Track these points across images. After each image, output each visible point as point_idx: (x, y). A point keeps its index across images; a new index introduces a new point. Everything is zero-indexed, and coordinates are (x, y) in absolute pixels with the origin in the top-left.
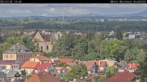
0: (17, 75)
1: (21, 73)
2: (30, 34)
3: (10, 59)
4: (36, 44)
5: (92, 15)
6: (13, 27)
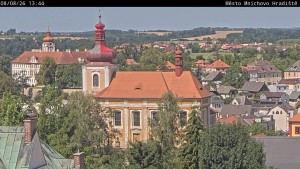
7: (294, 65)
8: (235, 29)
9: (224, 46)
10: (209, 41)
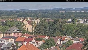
0: (13, 45)
2: (20, 20)
3: (9, 36)
4: (24, 27)
5: (57, 9)
6: (10, 16)
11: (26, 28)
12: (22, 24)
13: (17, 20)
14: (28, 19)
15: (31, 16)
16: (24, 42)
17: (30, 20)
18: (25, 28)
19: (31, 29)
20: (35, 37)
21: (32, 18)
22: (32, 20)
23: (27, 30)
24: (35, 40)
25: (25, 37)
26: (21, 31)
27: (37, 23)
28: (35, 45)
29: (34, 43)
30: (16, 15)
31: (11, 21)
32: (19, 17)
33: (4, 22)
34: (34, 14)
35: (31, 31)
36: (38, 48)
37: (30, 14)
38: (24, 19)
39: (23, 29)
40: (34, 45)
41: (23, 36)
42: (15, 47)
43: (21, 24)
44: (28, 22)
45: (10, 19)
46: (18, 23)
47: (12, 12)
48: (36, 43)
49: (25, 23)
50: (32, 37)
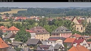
0: (61, 47)
1: (63, 46)
2: (70, 19)
3: (56, 36)
4: (74, 26)
6: (58, 14)
7: (57, 29)
8: (22, 8)
9: (16, 18)
10: (7, 15)
11: (77, 28)
12: (72, 24)
13: (66, 19)
14: (79, 18)
15: (82, 15)
16: (74, 43)
17: (81, 19)
18: (75, 28)
19: (82, 29)
20: (87, 38)
21: (83, 16)
22: (83, 19)
23: (77, 30)
24: (87, 41)
25: (75, 38)
26: (71, 32)
27: (88, 22)
28: (87, 47)
29: (86, 44)
30: (65, 13)
31: (59, 20)
32: (68, 15)
33: (51, 21)
34: (85, 12)
35: (82, 32)
36: (89, 50)
37: (81, 12)
38: (74, 17)
39: (73, 29)
40: (85, 46)
41: (73, 37)
42: (64, 49)
43: (70, 23)
44: (79, 21)
45: (58, 18)
46: (68, 23)
47: (60, 9)
48: (87, 45)
49: (75, 22)
50: (82, 38)
